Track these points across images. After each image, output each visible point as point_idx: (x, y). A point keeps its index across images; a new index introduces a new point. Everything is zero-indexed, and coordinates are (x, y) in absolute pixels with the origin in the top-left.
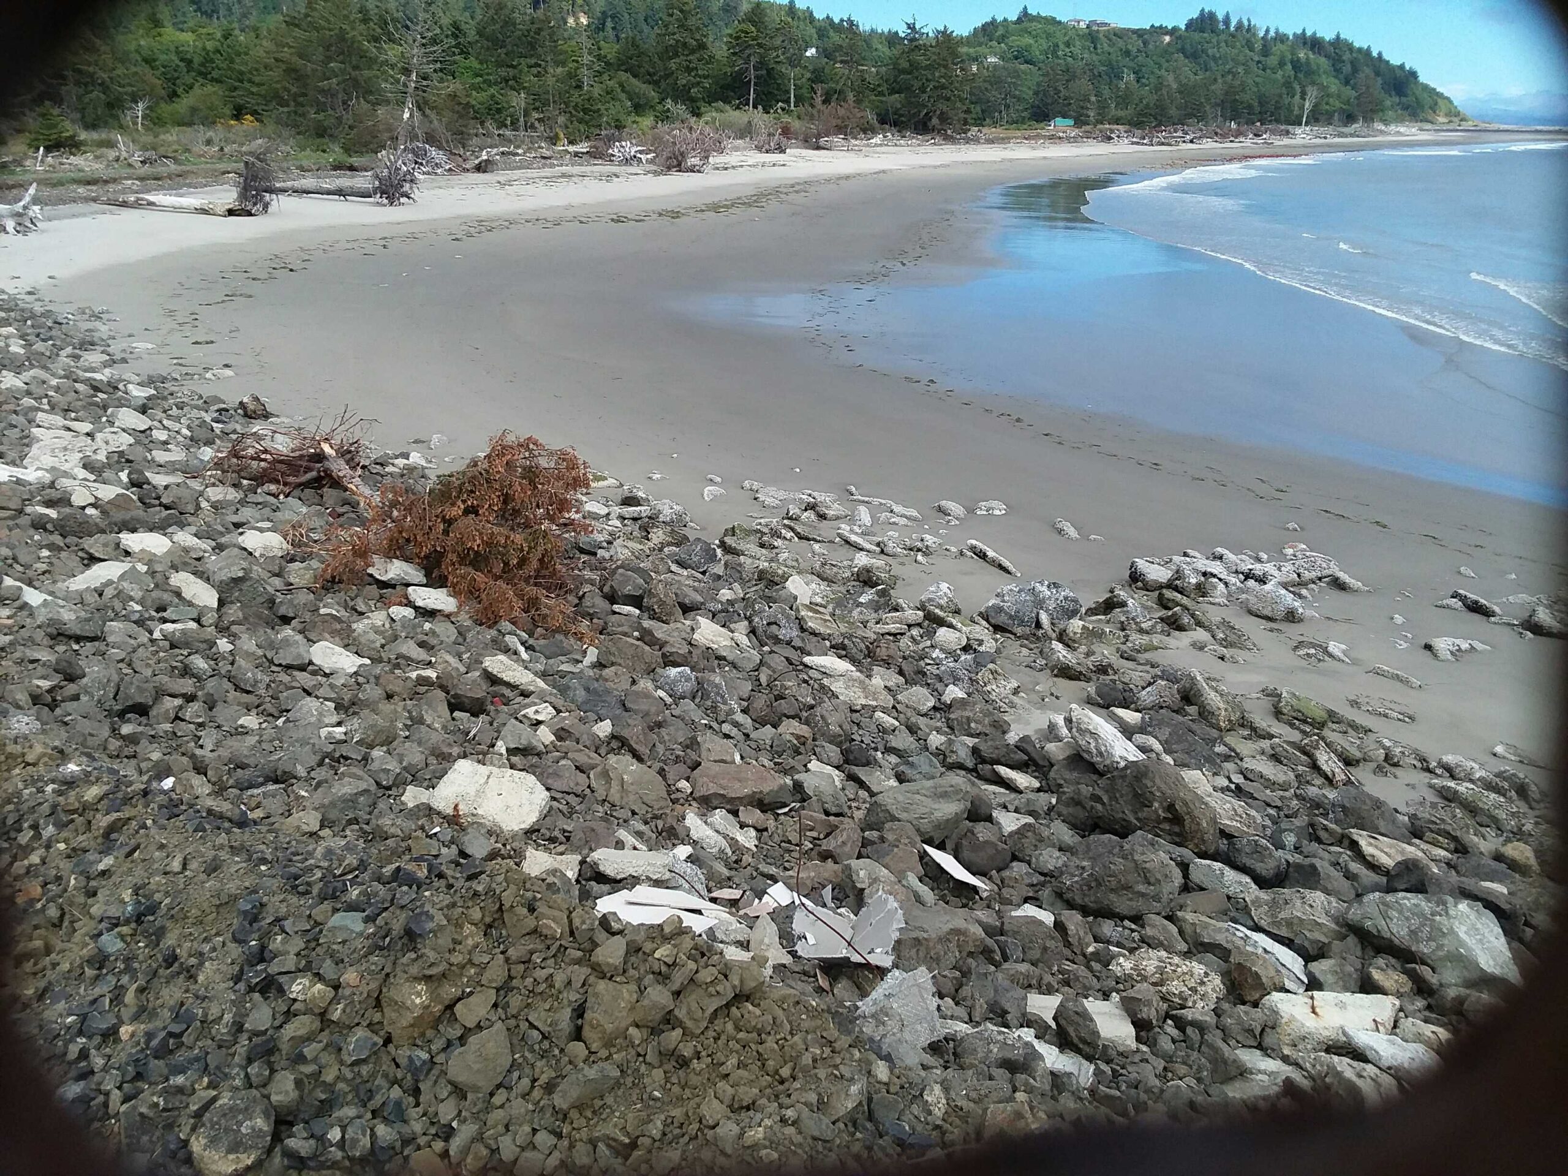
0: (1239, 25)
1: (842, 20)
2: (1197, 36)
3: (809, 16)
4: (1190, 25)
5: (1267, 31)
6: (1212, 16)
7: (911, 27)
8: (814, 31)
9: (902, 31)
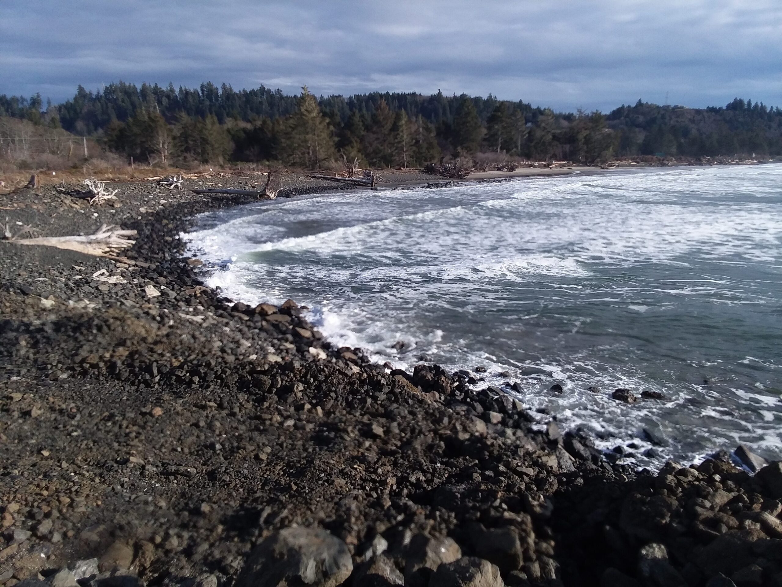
0: (756, 105)
1: (545, 109)
2: (731, 113)
3: (528, 106)
4: (730, 107)
5: (772, 108)
6: (741, 101)
7: (580, 111)
8: (531, 115)
9: (575, 113)
